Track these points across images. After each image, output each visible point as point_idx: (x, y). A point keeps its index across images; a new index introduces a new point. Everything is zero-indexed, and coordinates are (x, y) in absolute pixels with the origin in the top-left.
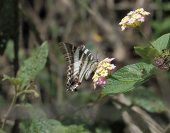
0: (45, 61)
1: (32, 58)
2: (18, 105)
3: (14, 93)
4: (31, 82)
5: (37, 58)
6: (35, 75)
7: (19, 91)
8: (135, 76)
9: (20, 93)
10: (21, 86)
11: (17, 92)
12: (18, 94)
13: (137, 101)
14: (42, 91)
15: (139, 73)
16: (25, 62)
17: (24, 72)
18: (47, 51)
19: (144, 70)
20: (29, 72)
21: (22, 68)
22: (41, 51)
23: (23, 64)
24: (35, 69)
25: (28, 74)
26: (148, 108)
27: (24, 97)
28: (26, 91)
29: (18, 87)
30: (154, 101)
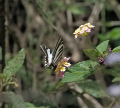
0: (23, 62)
1: (14, 60)
2: (4, 92)
3: (1, 84)
4: (13, 76)
5: (17, 60)
6: (16, 71)
7: (4, 83)
8: (85, 70)
9: (5, 84)
10: (6, 79)
11: (3, 83)
12: (4, 85)
13: (87, 90)
14: (22, 83)
15: (87, 68)
16: (9, 62)
17: (8, 69)
18: (24, 55)
19: (91, 65)
20: (12, 69)
21: (7, 67)
22: (20, 55)
23: (8, 64)
24: (16, 67)
25: (11, 71)
26: (95, 95)
27: (8, 87)
28: (9, 83)
29: (4, 80)
30: (98, 90)
